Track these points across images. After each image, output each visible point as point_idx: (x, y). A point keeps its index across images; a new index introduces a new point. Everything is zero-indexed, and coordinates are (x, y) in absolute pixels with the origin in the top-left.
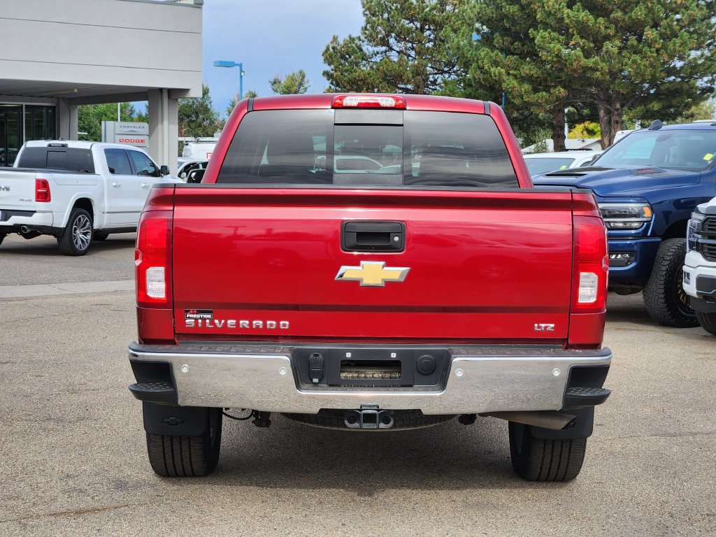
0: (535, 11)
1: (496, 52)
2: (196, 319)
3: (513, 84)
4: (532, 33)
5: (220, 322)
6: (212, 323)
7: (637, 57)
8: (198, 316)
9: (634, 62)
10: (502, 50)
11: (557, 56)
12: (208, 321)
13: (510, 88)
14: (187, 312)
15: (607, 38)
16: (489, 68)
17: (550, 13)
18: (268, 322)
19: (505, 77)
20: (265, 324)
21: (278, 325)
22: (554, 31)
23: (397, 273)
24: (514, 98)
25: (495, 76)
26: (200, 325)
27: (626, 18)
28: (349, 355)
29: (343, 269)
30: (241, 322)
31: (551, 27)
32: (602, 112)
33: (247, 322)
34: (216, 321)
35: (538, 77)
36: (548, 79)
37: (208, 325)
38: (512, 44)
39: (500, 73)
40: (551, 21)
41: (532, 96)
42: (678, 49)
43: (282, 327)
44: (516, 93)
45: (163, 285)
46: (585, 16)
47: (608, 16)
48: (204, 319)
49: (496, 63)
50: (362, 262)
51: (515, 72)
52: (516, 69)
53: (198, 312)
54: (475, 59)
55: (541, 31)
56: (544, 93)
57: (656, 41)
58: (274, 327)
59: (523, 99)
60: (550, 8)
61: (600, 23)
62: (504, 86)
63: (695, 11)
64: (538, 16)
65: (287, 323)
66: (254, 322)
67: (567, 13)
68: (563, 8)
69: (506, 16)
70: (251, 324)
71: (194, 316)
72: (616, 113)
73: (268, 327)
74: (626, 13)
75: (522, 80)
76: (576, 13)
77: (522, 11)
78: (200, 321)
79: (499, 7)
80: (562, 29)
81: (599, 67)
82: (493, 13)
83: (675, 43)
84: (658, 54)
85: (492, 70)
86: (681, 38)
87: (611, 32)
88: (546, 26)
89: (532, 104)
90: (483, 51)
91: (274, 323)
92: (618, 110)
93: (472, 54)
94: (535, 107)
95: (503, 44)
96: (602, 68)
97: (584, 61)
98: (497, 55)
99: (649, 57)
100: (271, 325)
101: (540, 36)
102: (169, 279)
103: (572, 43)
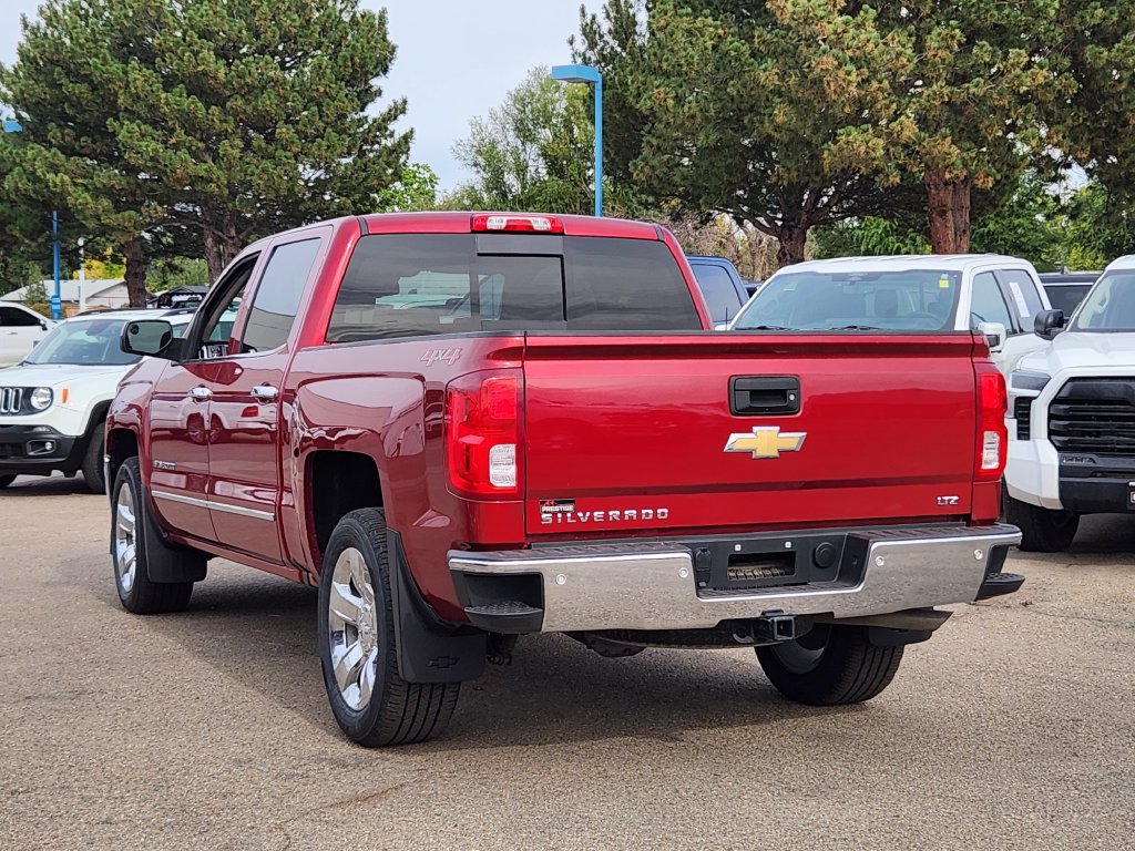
0: (116, 94)
1: (54, 150)
2: (555, 514)
3: (85, 198)
4: (111, 124)
5: (584, 515)
6: (574, 515)
7: (267, 164)
8: (557, 508)
9: (264, 171)
10: (63, 149)
11: (152, 159)
12: (569, 515)
13: (80, 204)
14: (543, 503)
15: (225, 135)
16: (44, 175)
17: (139, 97)
18: (644, 511)
19: (71, 189)
20: (639, 514)
21: (655, 513)
22: (145, 123)
23: (793, 440)
24: (86, 219)
25: (56, 186)
26: (560, 521)
27: (249, 109)
28: (738, 548)
29: (734, 437)
30: (611, 513)
31: (140, 117)
32: (210, 240)
33: (618, 513)
34: (580, 514)
35: (122, 190)
36: (138, 192)
37: (569, 521)
38: (77, 139)
39: (62, 181)
40: (140, 108)
41: (113, 216)
42: (324, 154)
43: (660, 517)
44: (88, 213)
45: (512, 470)
46: (192, 103)
47: (223, 106)
48: (564, 513)
49: (55, 169)
50: (755, 429)
51: (85, 182)
52: (85, 177)
53: (557, 503)
54: (18, 160)
55: (126, 122)
56: (133, 213)
57: (293, 142)
58: (651, 517)
59: (99, 220)
60: (139, 89)
61: (213, 115)
62: (70, 200)
63: (343, 102)
64: (120, 101)
65: (666, 511)
66: (627, 512)
67: (166, 98)
68: (158, 91)
69: (67, 99)
70: (622, 515)
71: (551, 509)
72: (230, 241)
73: (643, 517)
74: (248, 102)
75: (97, 193)
76: (178, 98)
77: (93, 91)
78: (559, 515)
79: (55, 85)
80: (157, 121)
81: (214, 177)
82: (45, 93)
83: (320, 146)
84: (296, 159)
85: (48, 176)
86: (328, 140)
87: (230, 127)
88: (133, 115)
89: (113, 229)
90: (32, 148)
91: (651, 511)
92: (233, 238)
93: (11, 153)
94: (119, 234)
95: (63, 139)
96: (218, 178)
97: (191, 169)
98: (55, 154)
99: (284, 165)
100: (647, 514)
101: (126, 130)
102: (521, 461)
103: (173, 141)
